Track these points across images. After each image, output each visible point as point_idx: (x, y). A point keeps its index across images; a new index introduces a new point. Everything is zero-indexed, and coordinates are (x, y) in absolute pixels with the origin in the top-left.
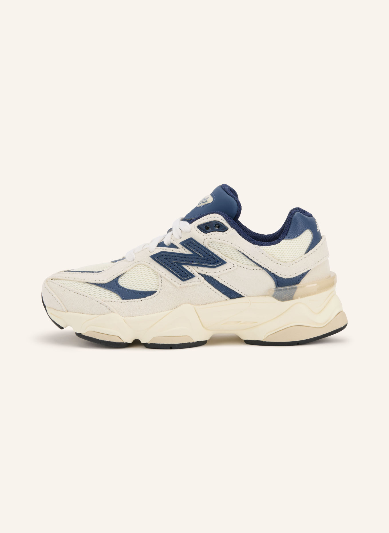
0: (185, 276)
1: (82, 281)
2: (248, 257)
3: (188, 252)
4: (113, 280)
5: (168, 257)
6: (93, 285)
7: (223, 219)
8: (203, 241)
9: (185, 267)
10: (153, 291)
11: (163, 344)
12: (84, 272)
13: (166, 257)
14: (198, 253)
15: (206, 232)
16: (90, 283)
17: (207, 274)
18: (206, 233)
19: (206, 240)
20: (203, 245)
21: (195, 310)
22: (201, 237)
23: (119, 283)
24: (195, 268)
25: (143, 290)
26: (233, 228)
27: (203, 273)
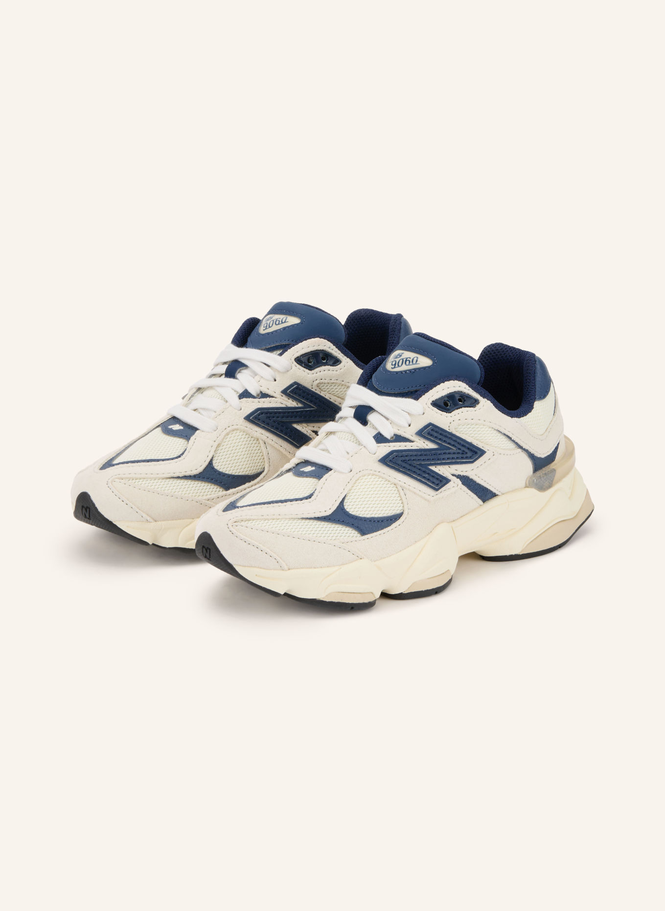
0: (438, 482)
1: (294, 516)
2: (510, 438)
3: (431, 446)
4: (338, 507)
5: (407, 458)
6: (312, 521)
7: (467, 387)
8: (449, 424)
9: (433, 468)
10: (397, 515)
11: (427, 590)
12: (286, 501)
13: (403, 458)
14: (448, 446)
15: (448, 411)
16: (307, 518)
17: (462, 474)
18: (450, 413)
19: (453, 423)
20: (448, 430)
21: (453, 529)
22: (443, 420)
23: (348, 510)
24: (446, 467)
25: (385, 515)
26: (486, 400)
27: (457, 473)
